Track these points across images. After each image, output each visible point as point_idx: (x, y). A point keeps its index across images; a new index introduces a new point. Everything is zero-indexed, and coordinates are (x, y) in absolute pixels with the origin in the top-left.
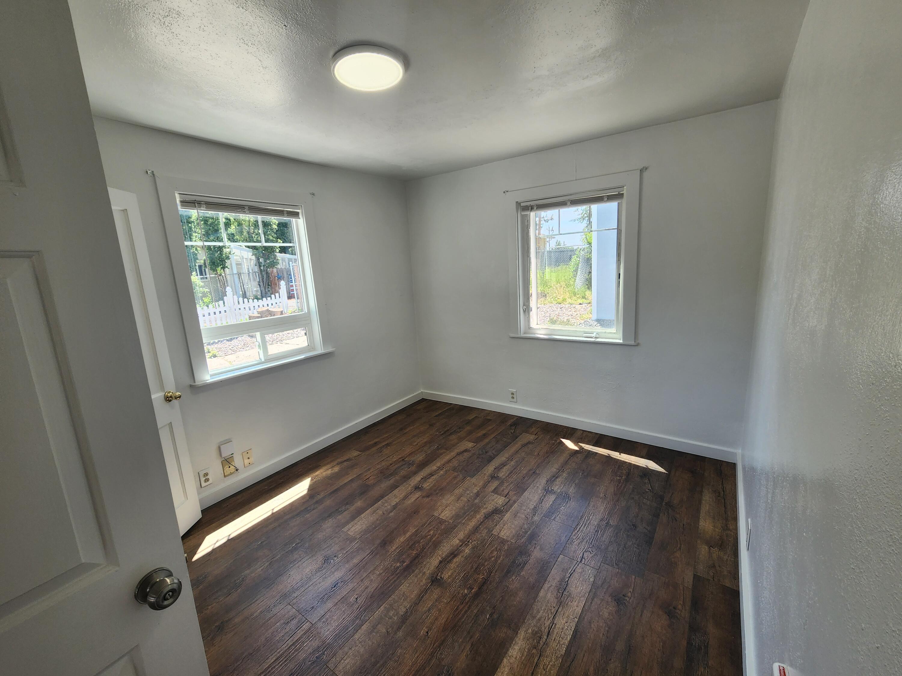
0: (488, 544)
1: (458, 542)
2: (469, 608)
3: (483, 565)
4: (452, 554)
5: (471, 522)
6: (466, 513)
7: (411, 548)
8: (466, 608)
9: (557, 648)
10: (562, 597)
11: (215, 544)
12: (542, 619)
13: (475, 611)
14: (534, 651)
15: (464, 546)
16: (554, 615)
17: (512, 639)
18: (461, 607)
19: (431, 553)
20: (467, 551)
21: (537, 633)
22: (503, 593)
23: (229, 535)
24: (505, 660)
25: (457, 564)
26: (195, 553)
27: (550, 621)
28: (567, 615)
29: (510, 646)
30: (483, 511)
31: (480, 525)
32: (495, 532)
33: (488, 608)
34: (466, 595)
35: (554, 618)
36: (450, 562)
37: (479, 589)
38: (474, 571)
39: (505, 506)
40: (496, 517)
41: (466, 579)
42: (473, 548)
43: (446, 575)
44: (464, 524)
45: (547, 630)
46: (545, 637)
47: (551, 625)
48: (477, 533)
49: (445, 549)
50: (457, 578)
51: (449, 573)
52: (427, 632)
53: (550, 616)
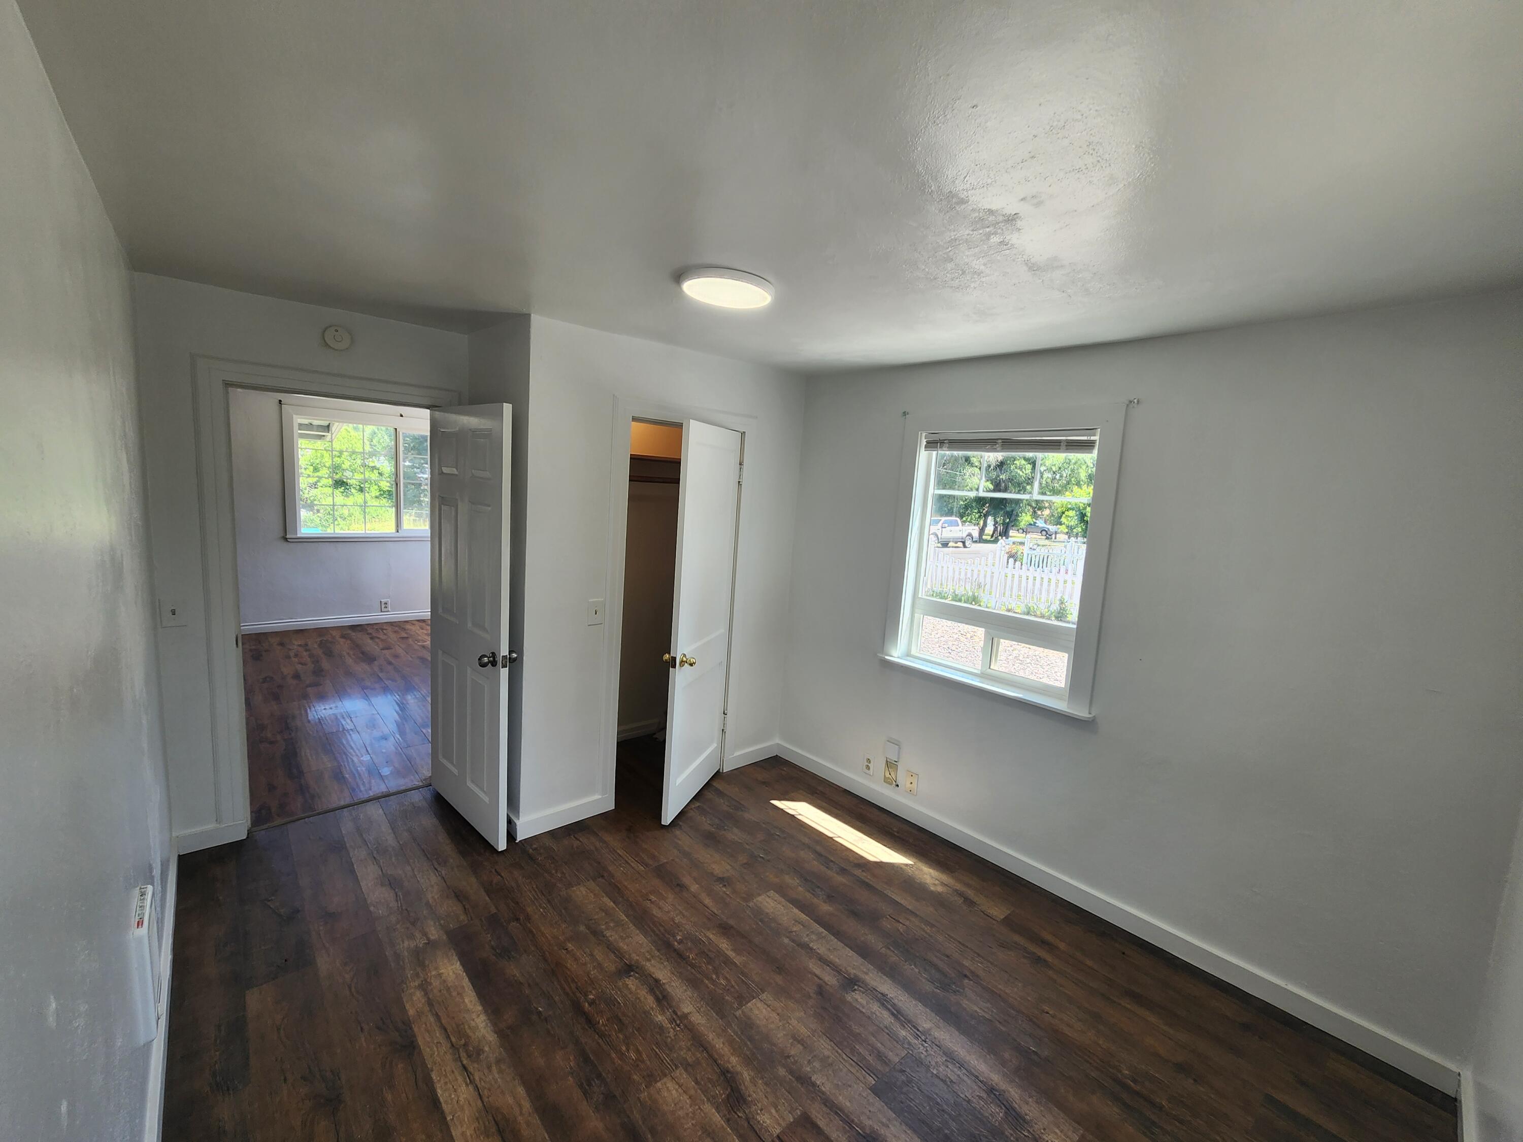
0: (659, 1052)
1: (686, 1011)
2: (567, 994)
3: (620, 1030)
4: (665, 997)
5: (723, 1043)
6: (750, 1041)
7: (702, 953)
8: (568, 990)
9: (443, 1069)
10: (492, 1119)
11: (790, 809)
12: (486, 1071)
13: (557, 998)
14: (463, 1042)
15: (672, 1016)
16: (478, 1090)
17: (495, 1024)
18: (573, 986)
19: (680, 973)
20: (660, 1018)
21: (479, 1054)
22: (558, 1039)
23: (800, 814)
24: (480, 1008)
25: (642, 999)
26: (780, 800)
27: (477, 1078)
28: (465, 1107)
29: (488, 1019)
30: (746, 1075)
31: (711, 1056)
32: (681, 1074)
33: (551, 1013)
34: (586, 995)
35: (477, 1088)
36: (652, 991)
37: (585, 1013)
38: (617, 1015)
39: (746, 1124)
40: (720, 1092)
41: (611, 1002)
42: (661, 1028)
43: (632, 983)
44: (724, 1031)
45: (471, 1069)
46: (465, 1062)
47: (471, 1077)
48: (692, 1044)
49: (677, 989)
50: (619, 992)
51: (632, 986)
52: (566, 949)
53: (483, 1084)
